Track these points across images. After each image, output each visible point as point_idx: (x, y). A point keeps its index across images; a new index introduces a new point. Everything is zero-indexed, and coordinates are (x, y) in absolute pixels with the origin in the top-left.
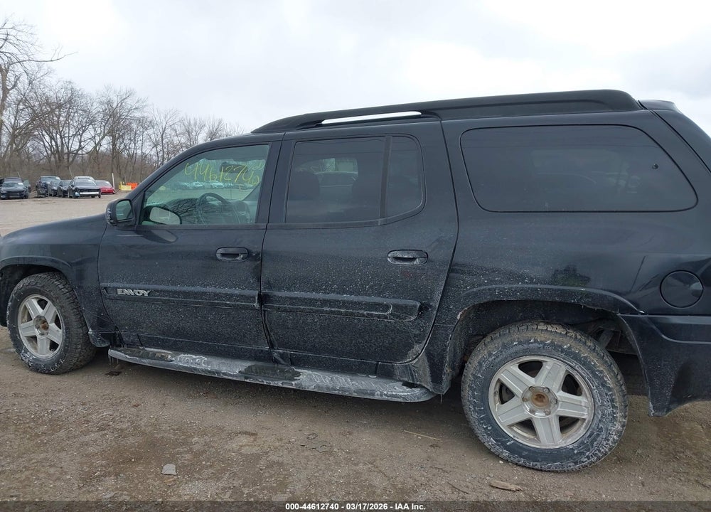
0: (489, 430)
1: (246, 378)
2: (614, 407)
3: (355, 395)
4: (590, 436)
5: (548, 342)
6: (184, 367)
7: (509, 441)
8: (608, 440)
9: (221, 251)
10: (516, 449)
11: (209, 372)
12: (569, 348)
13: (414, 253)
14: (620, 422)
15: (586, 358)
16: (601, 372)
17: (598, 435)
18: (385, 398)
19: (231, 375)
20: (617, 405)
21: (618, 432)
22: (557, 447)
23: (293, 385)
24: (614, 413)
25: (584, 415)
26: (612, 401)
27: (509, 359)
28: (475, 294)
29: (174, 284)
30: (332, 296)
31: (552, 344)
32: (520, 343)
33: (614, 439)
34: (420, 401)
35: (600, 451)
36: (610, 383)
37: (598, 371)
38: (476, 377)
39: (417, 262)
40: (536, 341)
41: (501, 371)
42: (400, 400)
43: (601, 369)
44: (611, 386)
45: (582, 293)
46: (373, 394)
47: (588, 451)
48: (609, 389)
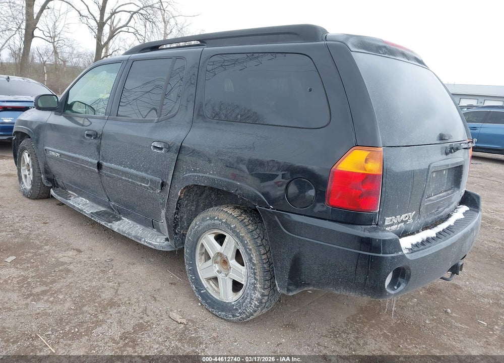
0: (193, 279)
1: (92, 217)
2: (255, 279)
3: (133, 239)
4: (243, 298)
5: (224, 221)
6: (71, 205)
7: (203, 290)
8: (252, 304)
9: (86, 132)
10: (206, 297)
11: (79, 209)
12: (235, 227)
13: (163, 144)
14: (260, 292)
15: (243, 237)
16: (250, 250)
17: (246, 298)
18: (146, 244)
19: (86, 213)
20: (258, 278)
21: (258, 299)
22: (227, 302)
23: (109, 225)
24: (255, 284)
25: (242, 281)
26: (255, 274)
27: (206, 229)
28: (187, 178)
29: (69, 152)
30: (127, 169)
31: (226, 223)
32: (211, 219)
33: (255, 304)
34: (164, 250)
35: (246, 311)
36: (255, 260)
37: (248, 248)
38: (189, 239)
39: (163, 151)
40: (218, 219)
41: (203, 238)
42: (152, 247)
43: (251, 247)
44: (255, 262)
45: (238, 186)
46: (140, 240)
47: (240, 309)
48: (254, 264)
